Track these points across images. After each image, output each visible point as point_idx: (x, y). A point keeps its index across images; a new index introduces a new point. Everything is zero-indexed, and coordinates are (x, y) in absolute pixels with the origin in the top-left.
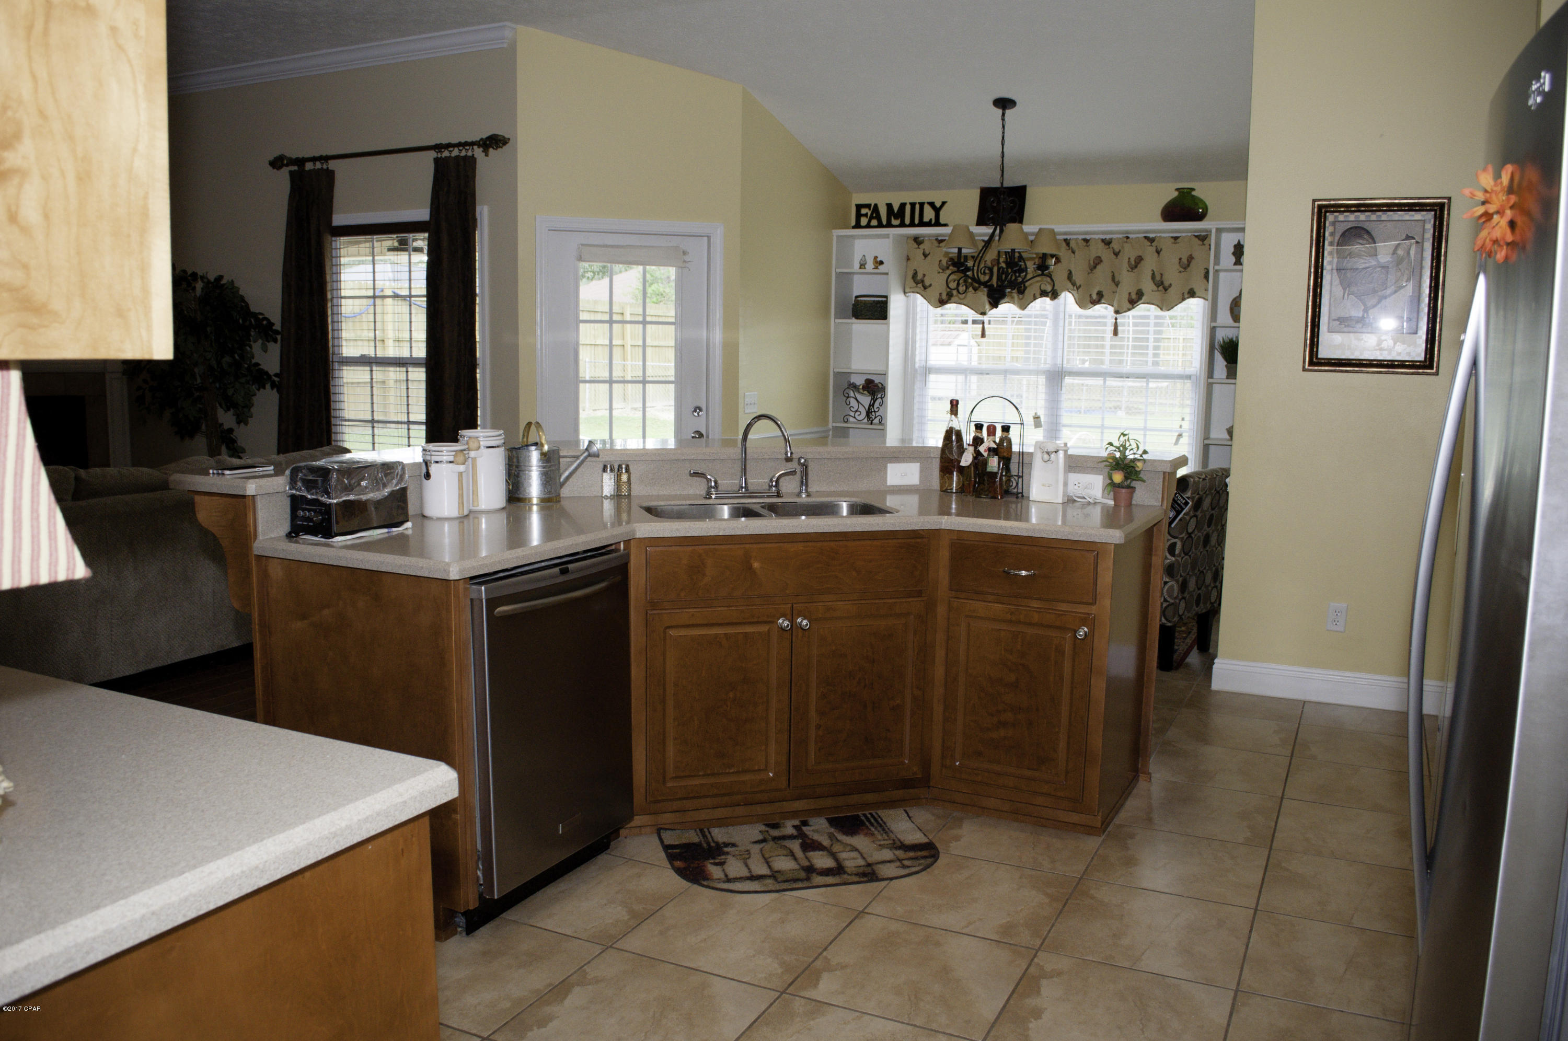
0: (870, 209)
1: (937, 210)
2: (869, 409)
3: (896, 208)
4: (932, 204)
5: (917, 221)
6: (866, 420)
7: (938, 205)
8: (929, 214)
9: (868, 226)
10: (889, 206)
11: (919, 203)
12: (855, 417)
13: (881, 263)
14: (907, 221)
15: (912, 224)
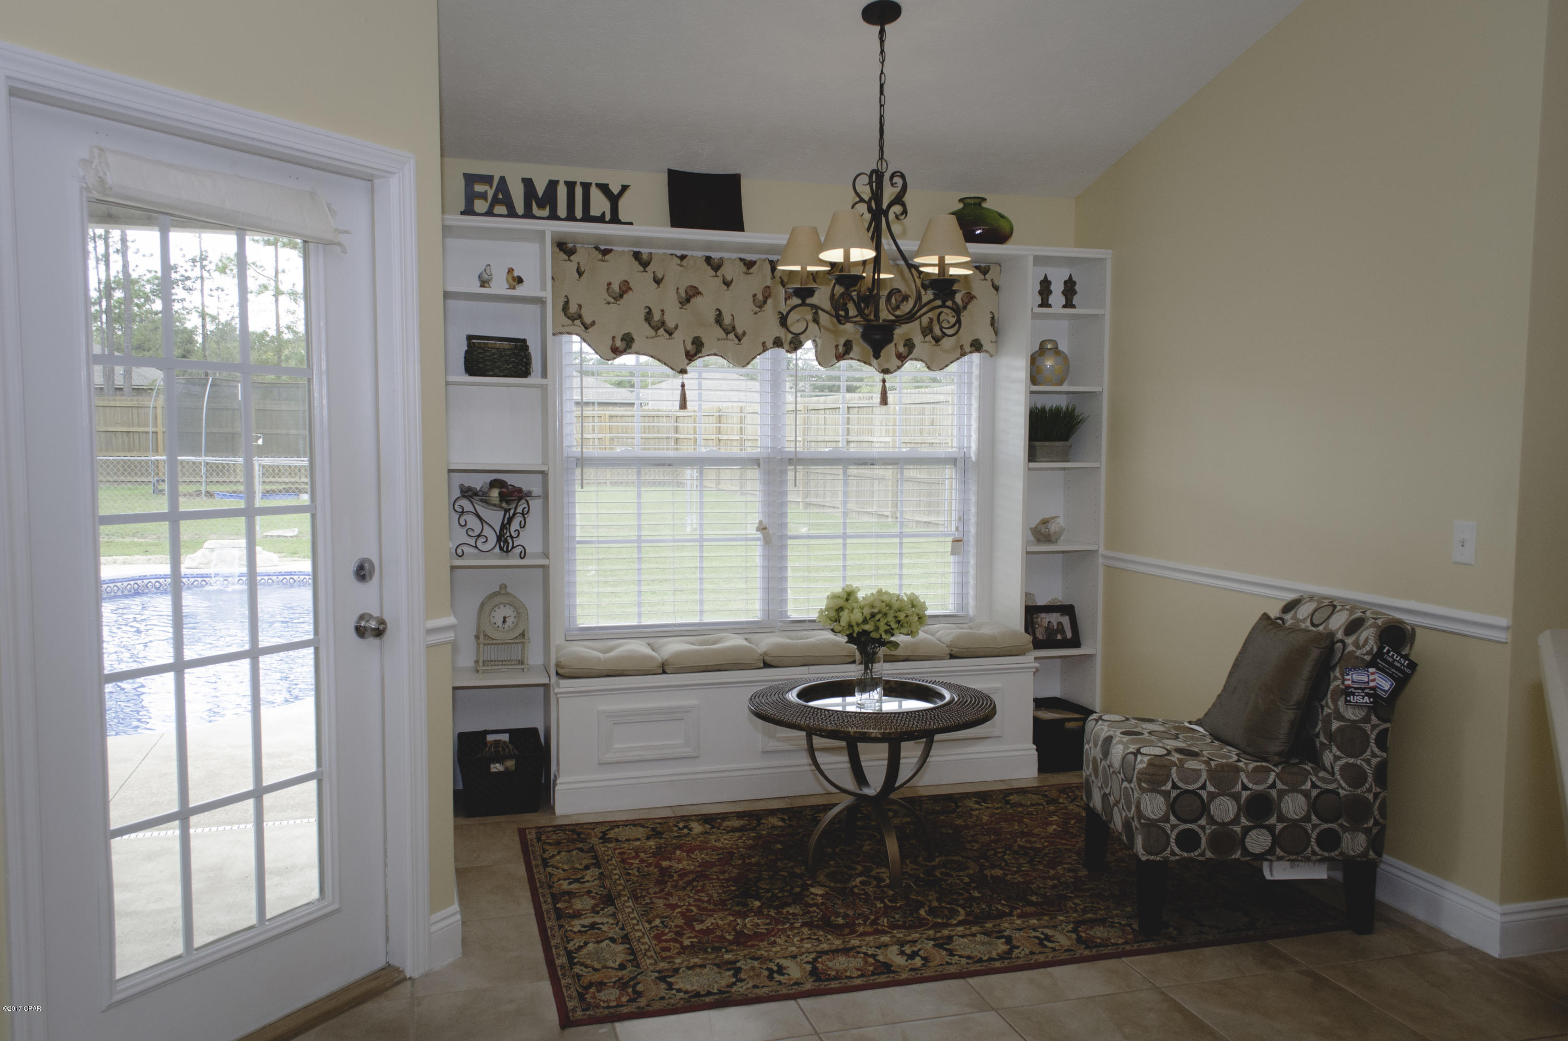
0: (491, 187)
1: (613, 200)
2: (502, 530)
3: (540, 190)
4: (604, 188)
5: (579, 213)
6: (497, 549)
7: (615, 190)
8: (599, 204)
9: (490, 213)
10: (528, 184)
11: (582, 184)
12: (476, 547)
13: (520, 280)
14: (562, 211)
15: (571, 217)
